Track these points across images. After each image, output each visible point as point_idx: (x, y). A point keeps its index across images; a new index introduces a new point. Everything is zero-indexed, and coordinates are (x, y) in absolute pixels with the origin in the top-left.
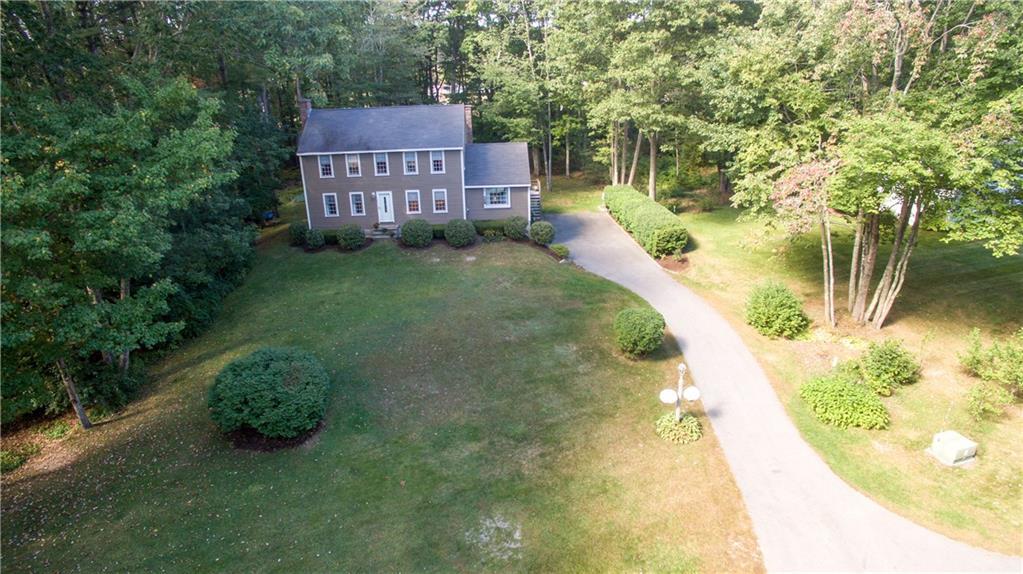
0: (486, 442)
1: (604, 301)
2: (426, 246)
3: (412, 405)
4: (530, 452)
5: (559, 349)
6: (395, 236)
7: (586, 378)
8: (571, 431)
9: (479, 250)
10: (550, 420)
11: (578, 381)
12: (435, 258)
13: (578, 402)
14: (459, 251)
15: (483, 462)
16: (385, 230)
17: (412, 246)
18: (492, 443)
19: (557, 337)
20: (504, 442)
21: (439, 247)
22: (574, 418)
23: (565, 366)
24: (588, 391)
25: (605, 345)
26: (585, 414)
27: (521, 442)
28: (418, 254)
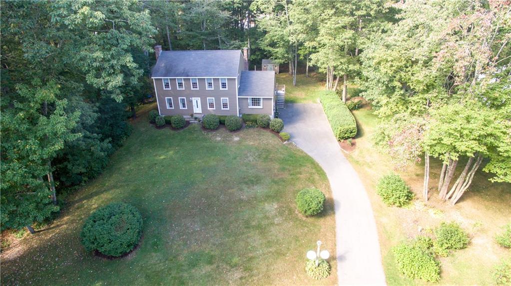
0: (215, 265)
1: (300, 173)
2: (216, 129)
3: (184, 237)
4: (236, 275)
5: (267, 206)
6: (201, 122)
7: (277, 227)
8: (261, 263)
9: (242, 133)
10: (251, 255)
11: (272, 229)
12: (218, 137)
13: (269, 244)
14: (231, 134)
15: (210, 279)
16: (196, 118)
17: (208, 129)
18: (218, 267)
19: (268, 198)
20: (224, 266)
21: (222, 130)
22: (264, 254)
23: (268, 218)
24: (276, 236)
25: (293, 206)
26: (270, 252)
27: (233, 267)
28: (210, 135)
